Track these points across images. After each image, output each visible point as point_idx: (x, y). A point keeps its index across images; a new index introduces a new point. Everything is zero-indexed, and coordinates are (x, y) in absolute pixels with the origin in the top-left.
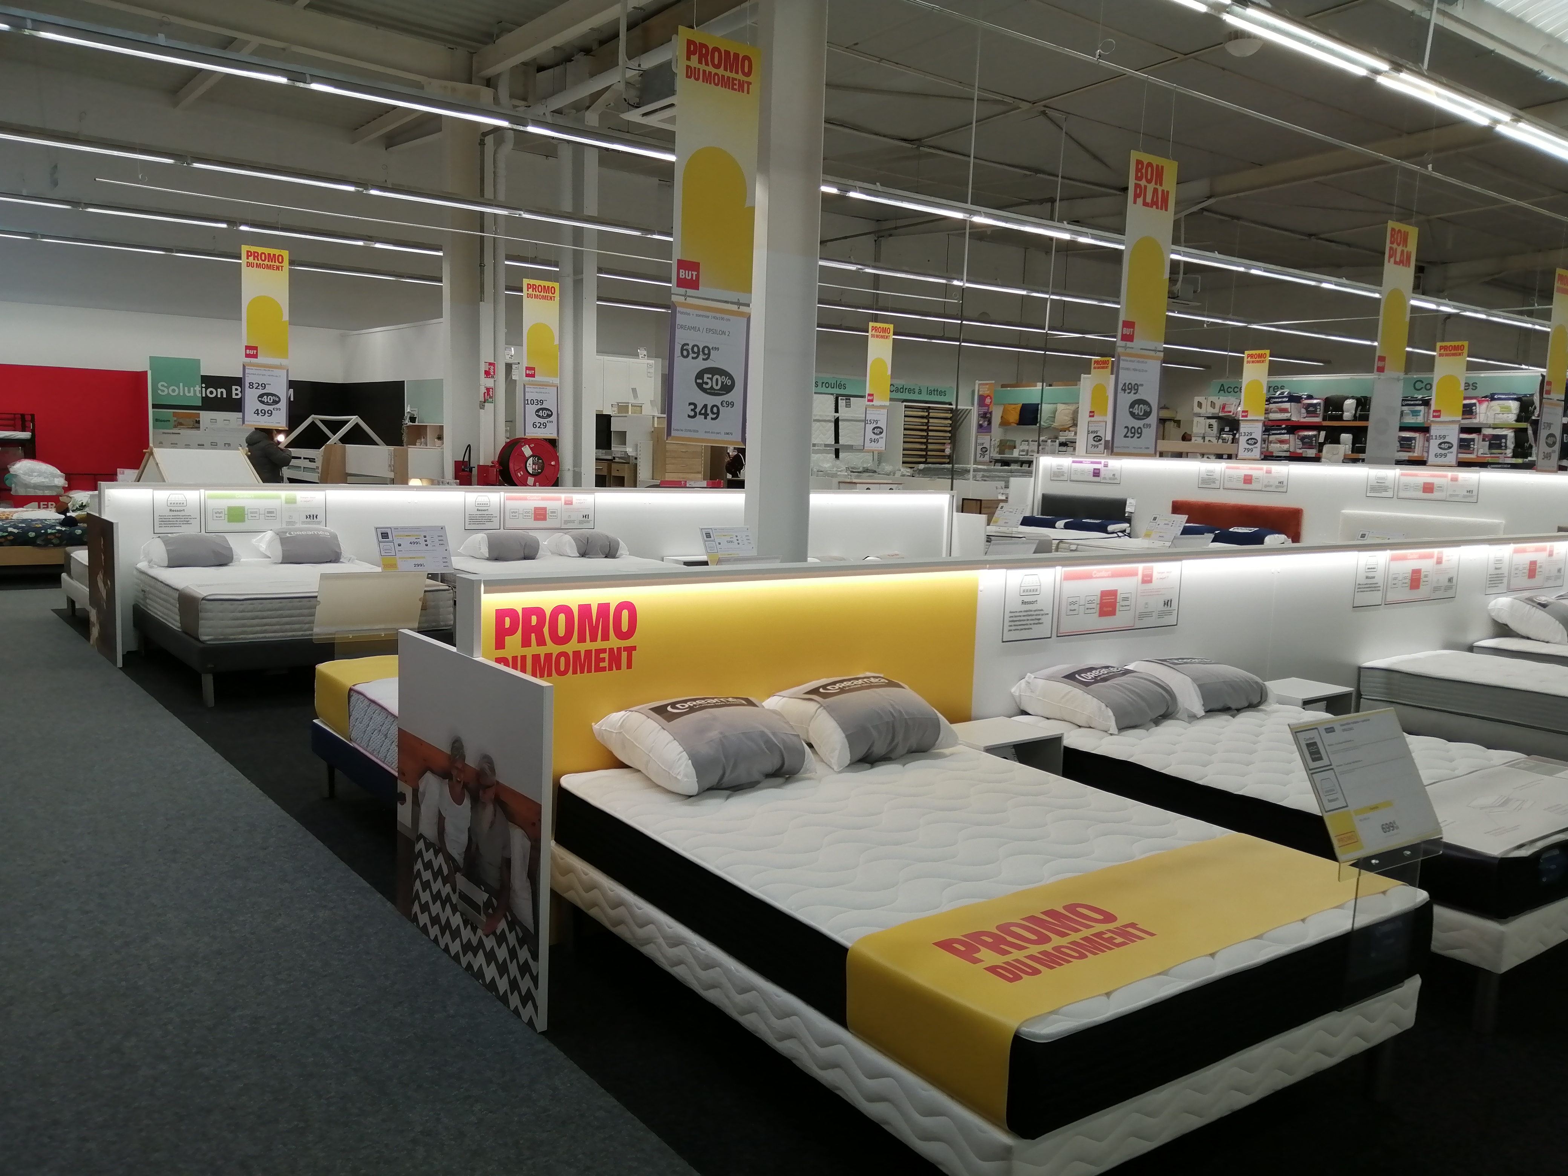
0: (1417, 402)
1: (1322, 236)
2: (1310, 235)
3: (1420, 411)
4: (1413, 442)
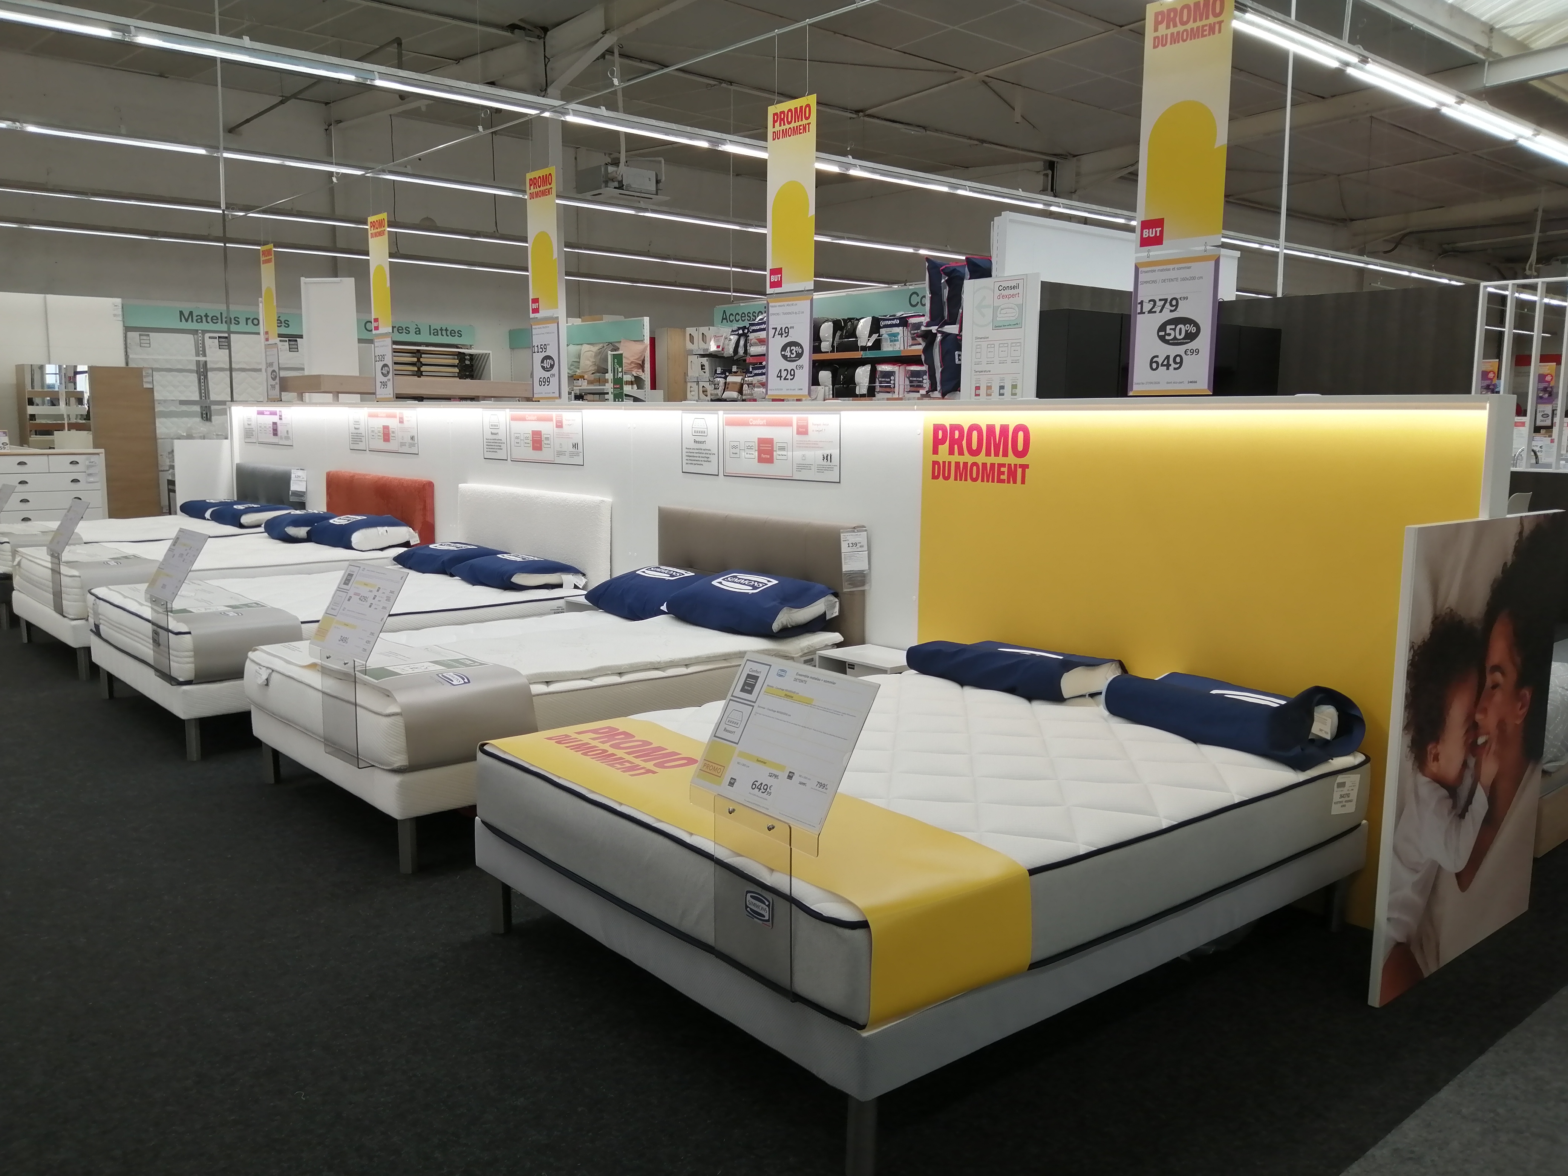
0: (894, 322)
1: (869, 112)
2: (857, 112)
3: (898, 333)
4: (892, 378)
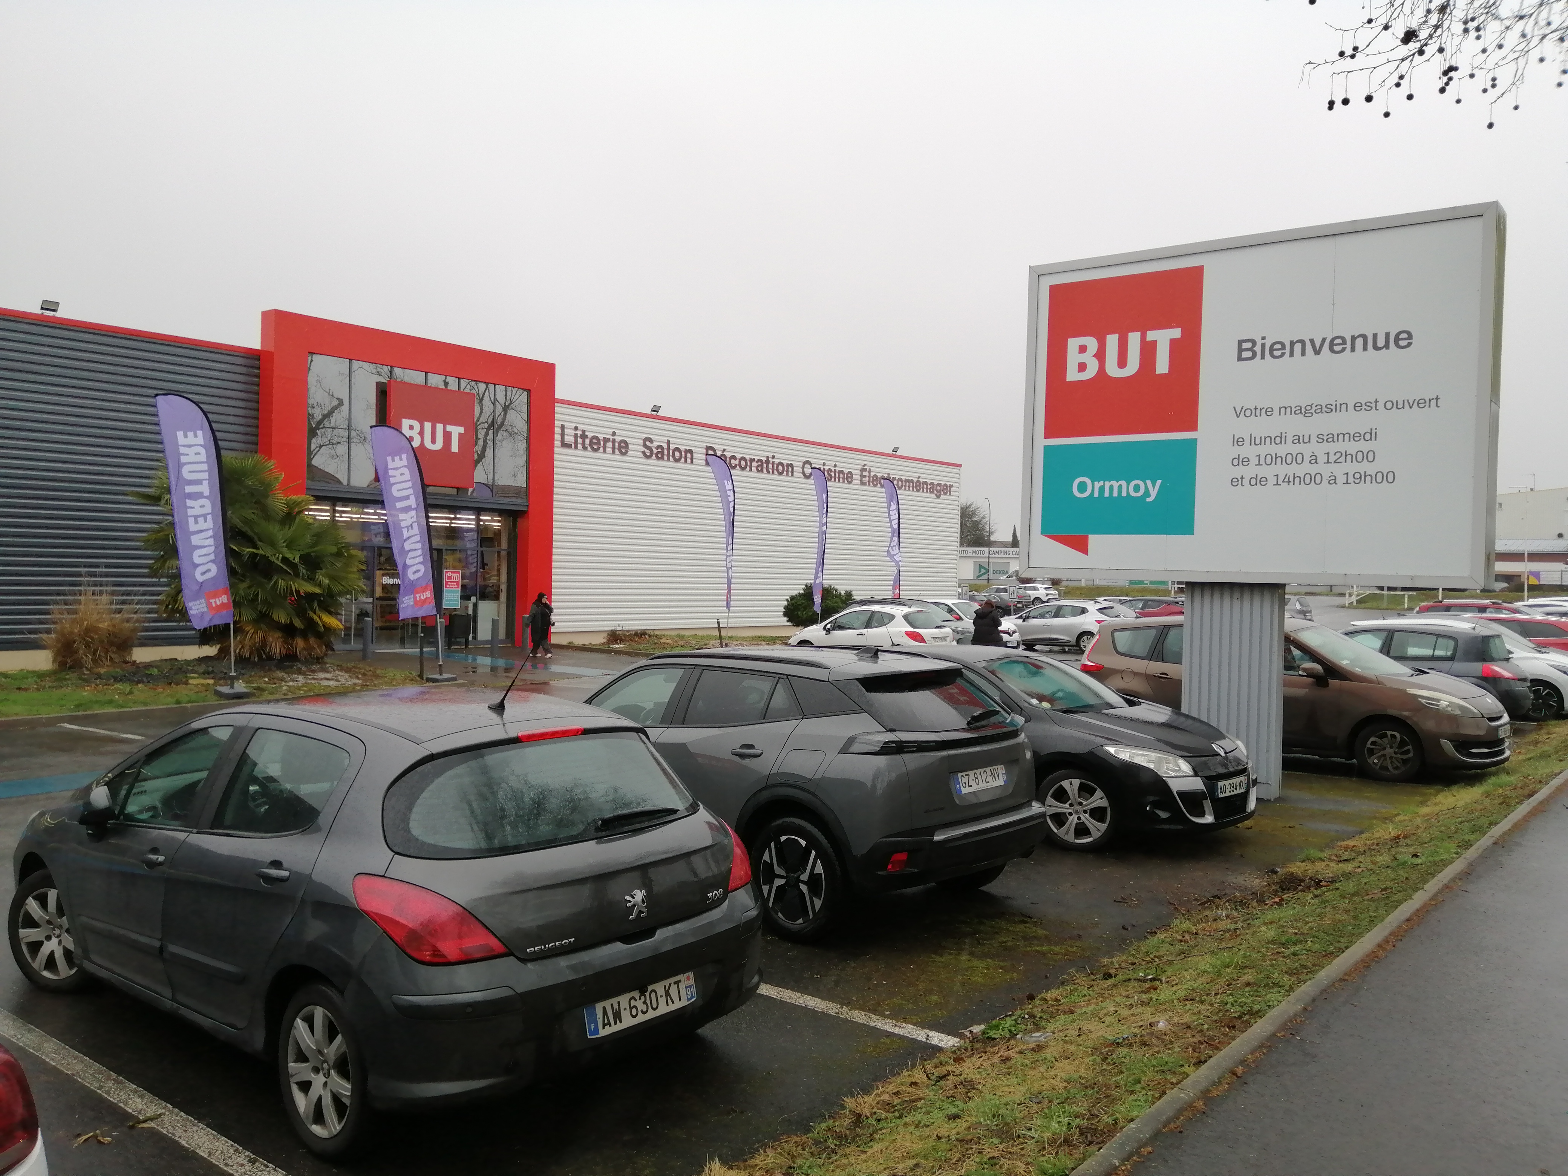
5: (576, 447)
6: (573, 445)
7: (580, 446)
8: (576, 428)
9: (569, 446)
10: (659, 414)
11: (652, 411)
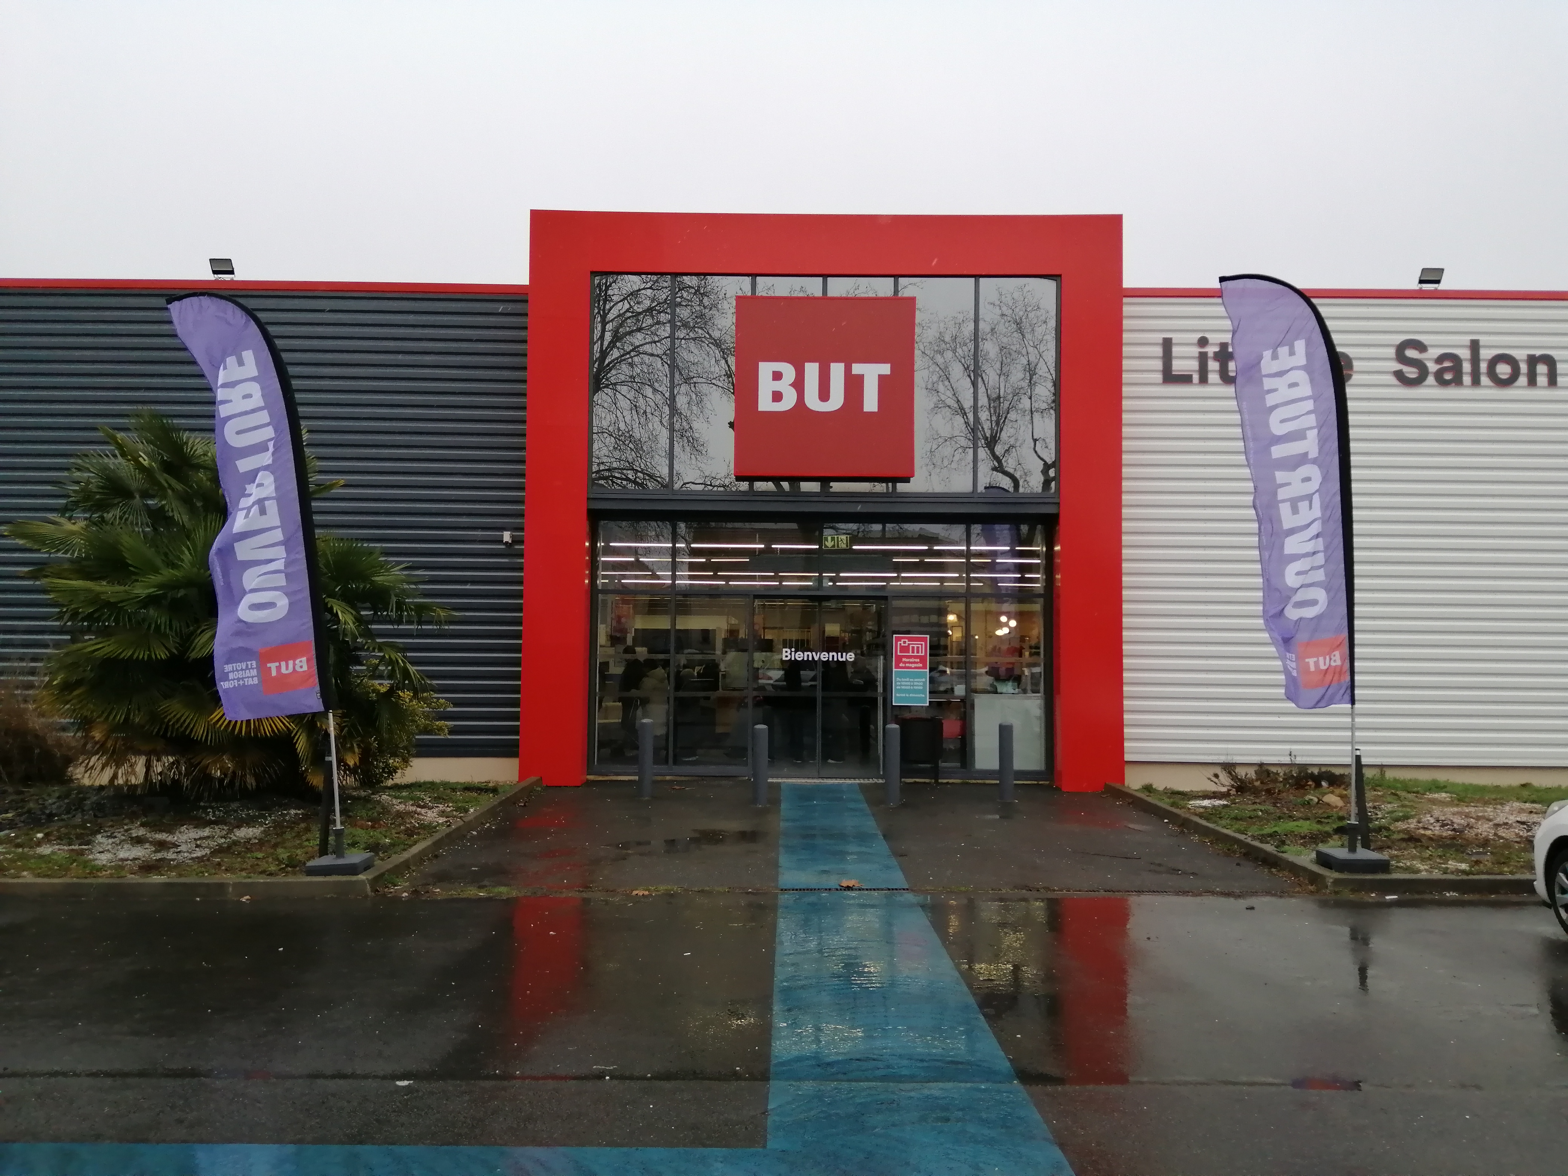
5: (1204, 380)
6: (1196, 378)
7: (1214, 377)
8: (1203, 342)
9: (1185, 379)
10: (1442, 286)
11: (1421, 282)
